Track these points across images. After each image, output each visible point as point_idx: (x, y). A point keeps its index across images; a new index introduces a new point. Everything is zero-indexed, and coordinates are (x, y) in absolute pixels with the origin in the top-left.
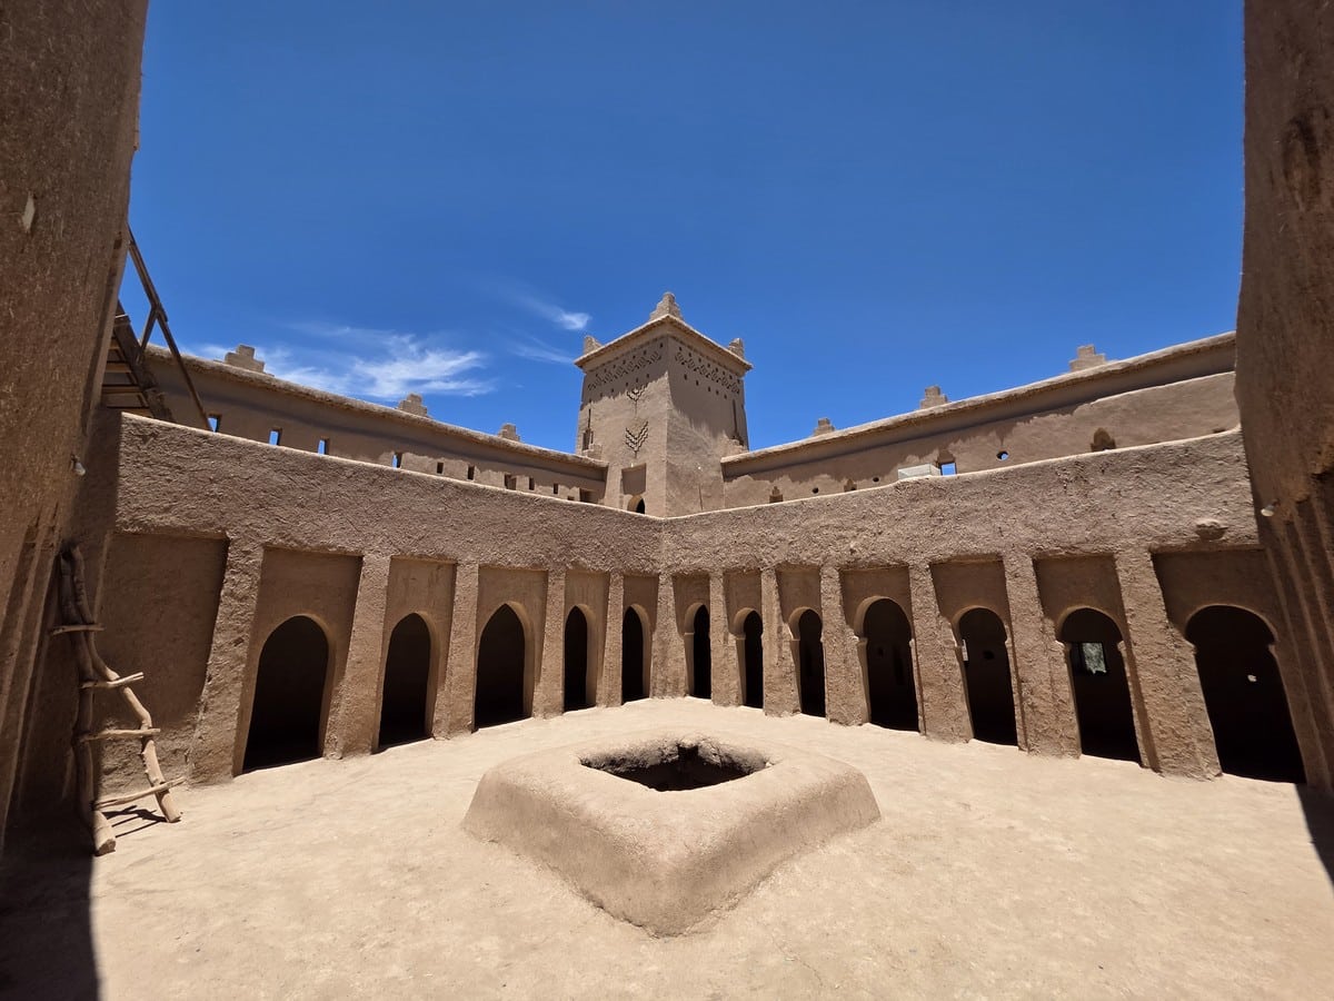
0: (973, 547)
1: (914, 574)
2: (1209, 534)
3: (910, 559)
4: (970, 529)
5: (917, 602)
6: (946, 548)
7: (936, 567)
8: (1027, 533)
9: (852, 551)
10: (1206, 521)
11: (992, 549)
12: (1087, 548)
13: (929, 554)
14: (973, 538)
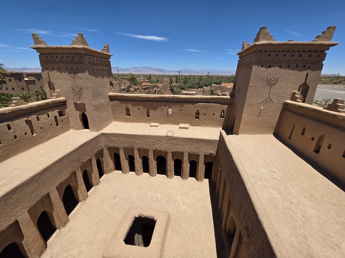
0: (179, 150)
1: (168, 154)
2: (211, 154)
3: (168, 151)
4: (179, 147)
5: (168, 158)
6: (175, 150)
7: (172, 153)
8: (188, 149)
9: (156, 148)
10: (211, 152)
11: (182, 151)
12: (196, 153)
13: (172, 150)
14: (179, 149)
